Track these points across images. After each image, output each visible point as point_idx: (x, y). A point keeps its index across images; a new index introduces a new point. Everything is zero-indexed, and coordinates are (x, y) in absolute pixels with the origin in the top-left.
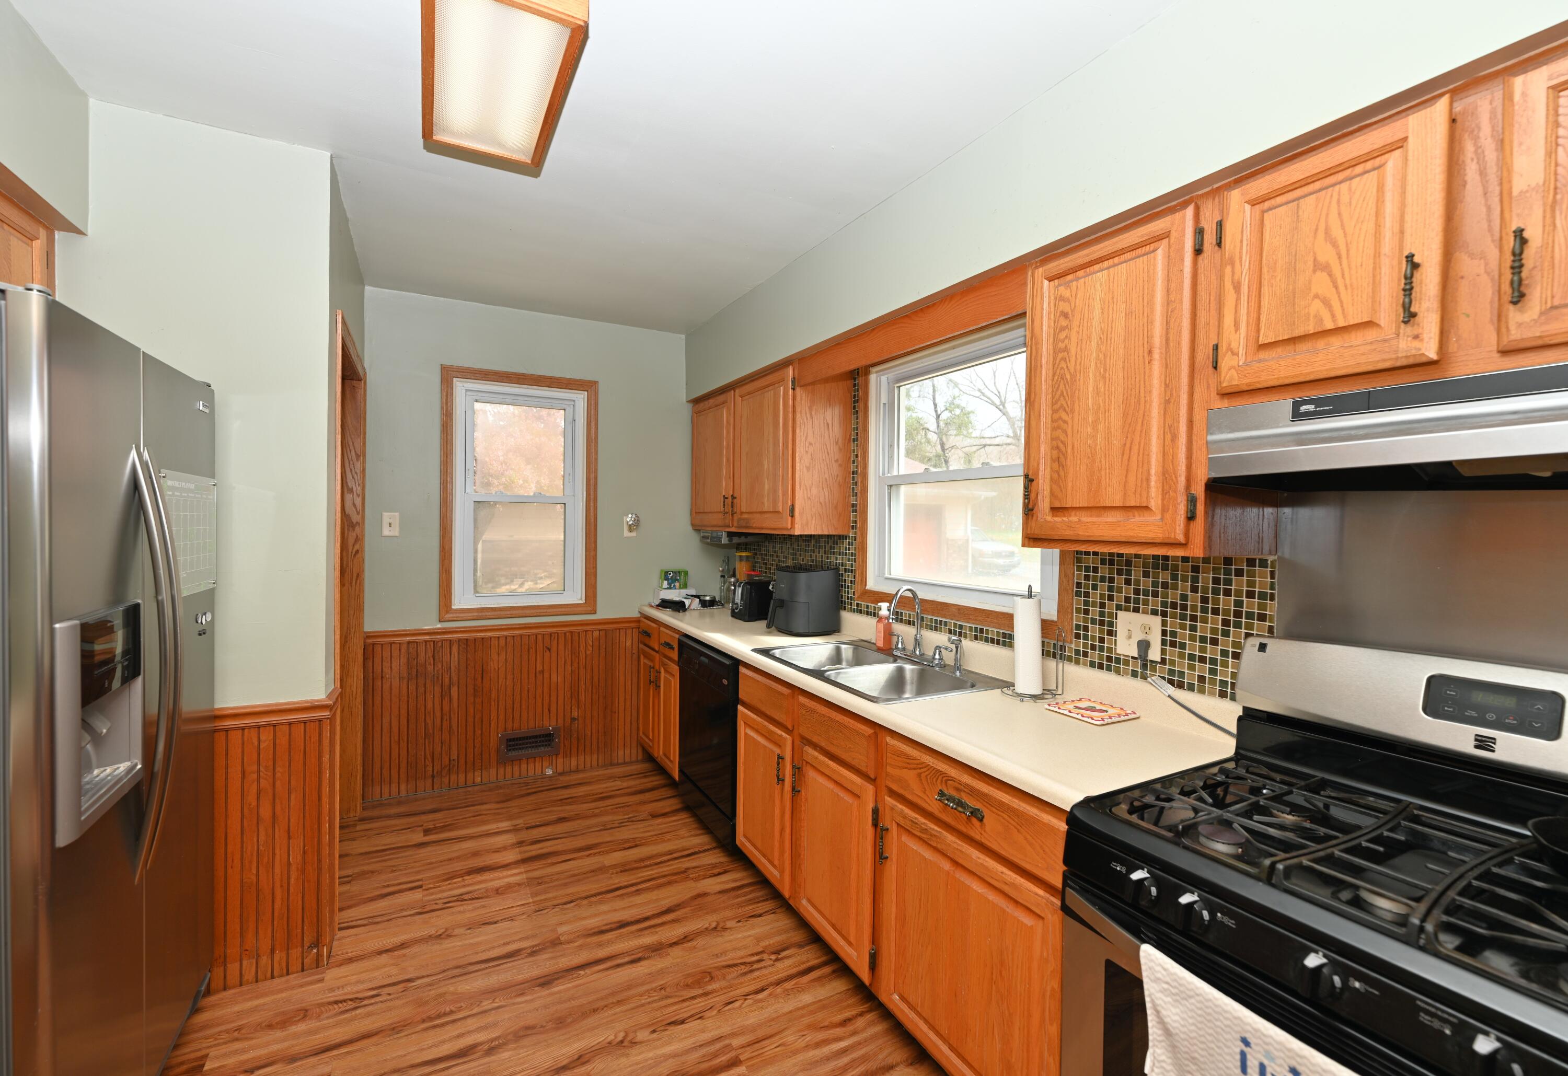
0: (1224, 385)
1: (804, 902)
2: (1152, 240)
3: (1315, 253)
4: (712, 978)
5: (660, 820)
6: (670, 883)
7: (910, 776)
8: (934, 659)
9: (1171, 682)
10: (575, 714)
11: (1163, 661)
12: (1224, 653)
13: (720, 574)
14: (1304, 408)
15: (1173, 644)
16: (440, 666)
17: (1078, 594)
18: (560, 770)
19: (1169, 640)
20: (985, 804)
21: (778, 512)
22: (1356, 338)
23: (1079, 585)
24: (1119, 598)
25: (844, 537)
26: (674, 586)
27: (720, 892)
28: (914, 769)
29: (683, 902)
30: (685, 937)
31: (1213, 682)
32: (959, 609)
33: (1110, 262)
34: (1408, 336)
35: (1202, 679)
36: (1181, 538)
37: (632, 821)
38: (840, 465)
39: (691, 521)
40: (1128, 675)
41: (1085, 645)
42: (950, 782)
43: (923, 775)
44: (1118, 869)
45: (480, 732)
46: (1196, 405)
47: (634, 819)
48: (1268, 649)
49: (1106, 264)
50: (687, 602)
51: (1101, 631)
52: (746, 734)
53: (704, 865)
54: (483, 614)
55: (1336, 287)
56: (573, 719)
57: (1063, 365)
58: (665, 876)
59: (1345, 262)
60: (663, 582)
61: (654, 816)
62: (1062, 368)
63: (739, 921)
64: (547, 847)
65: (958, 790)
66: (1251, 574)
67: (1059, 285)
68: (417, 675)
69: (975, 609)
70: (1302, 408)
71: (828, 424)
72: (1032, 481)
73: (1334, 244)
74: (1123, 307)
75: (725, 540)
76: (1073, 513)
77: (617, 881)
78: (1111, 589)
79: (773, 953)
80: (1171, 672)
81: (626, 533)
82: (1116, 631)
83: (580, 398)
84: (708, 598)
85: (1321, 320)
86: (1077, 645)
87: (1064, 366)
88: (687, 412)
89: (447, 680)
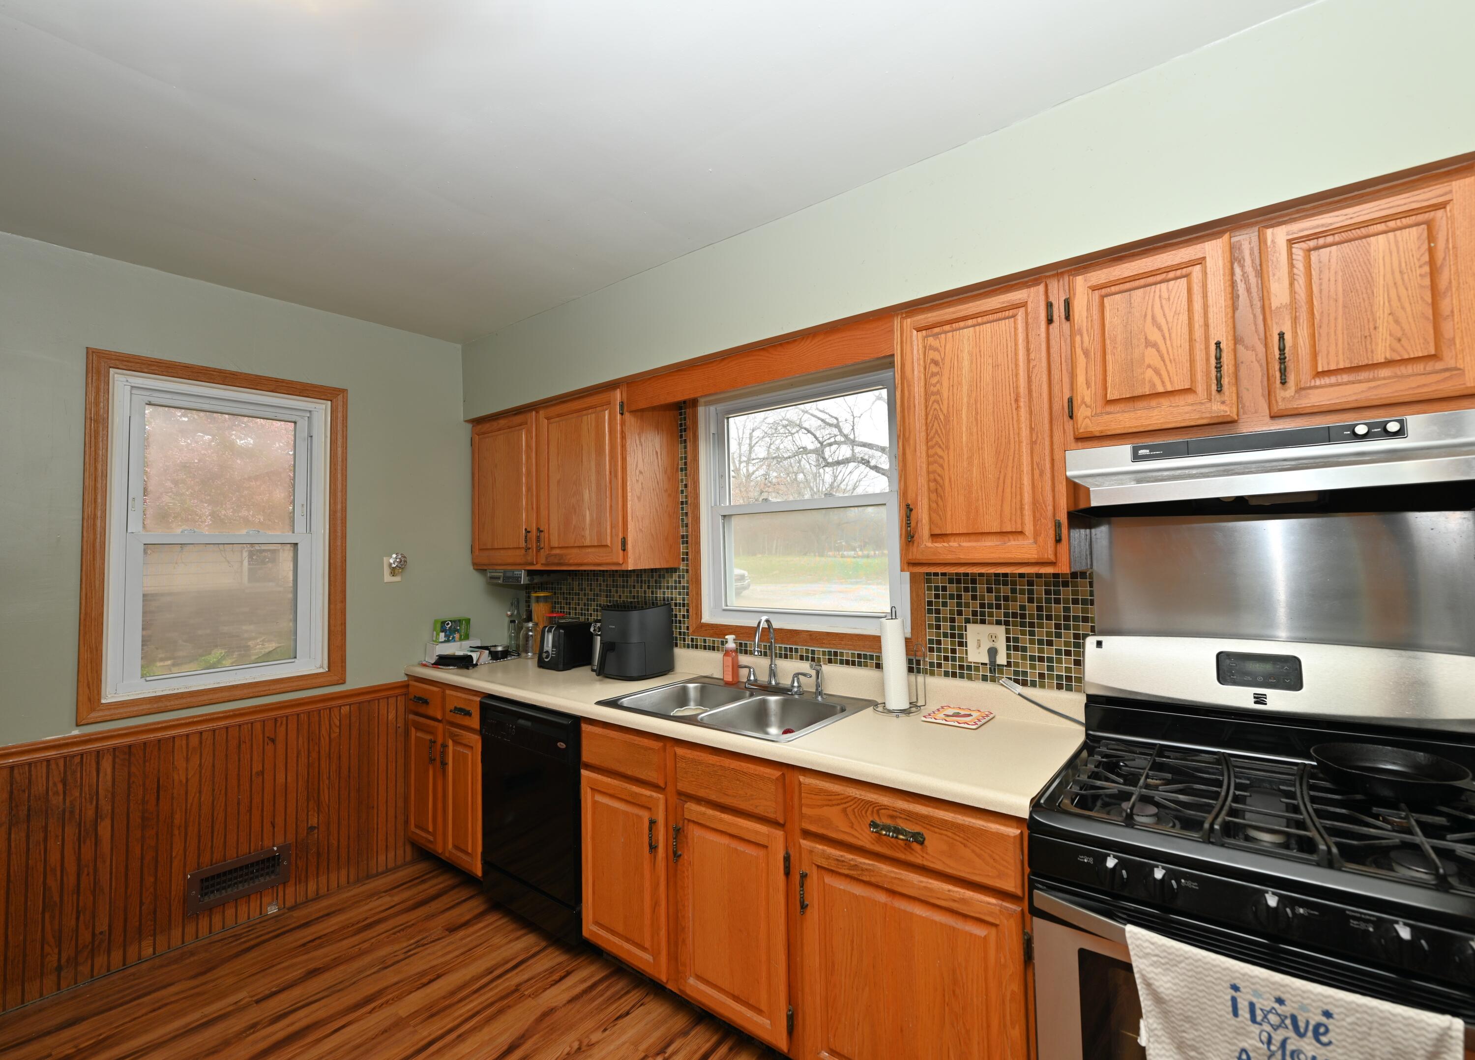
0: (1081, 431)
1: (692, 981)
2: (1011, 307)
3: (1145, 334)
5: (461, 933)
6: (501, 1011)
7: (833, 813)
8: (793, 686)
9: (1017, 681)
10: (313, 821)
11: (1009, 664)
12: (1058, 652)
13: (508, 619)
14: (1142, 452)
15: (1016, 649)
17: (930, 611)
18: (290, 902)
19: (1013, 645)
20: (925, 825)
21: (603, 545)
22: (1180, 400)
23: (930, 603)
24: (967, 612)
25: (673, 570)
26: (453, 638)
27: (570, 1001)
28: (838, 805)
29: (527, 1030)
31: (1051, 677)
32: (811, 635)
33: (974, 321)
34: (1218, 402)
35: (1042, 676)
36: (1052, 557)
37: (423, 945)
38: (670, 496)
39: (473, 559)
40: (979, 679)
41: (939, 657)
42: (883, 811)
43: (849, 810)
44: (1086, 861)
45: (152, 879)
46: (1055, 447)
47: (425, 941)
48: (1104, 644)
49: (970, 322)
50: (475, 656)
51: (953, 643)
52: (595, 803)
53: (540, 974)
55: (1164, 361)
56: (311, 829)
57: (936, 406)
58: (492, 1004)
59: (1168, 342)
60: (438, 634)
61: (452, 929)
62: (935, 409)
63: (605, 1030)
64: (301, 1019)
65: (892, 817)
66: (1075, 585)
67: (927, 336)
68: (28, 814)
69: (828, 634)
70: (1140, 452)
71: (657, 453)
72: (911, 510)
73: (1160, 328)
74: (990, 361)
75: (524, 581)
76: (952, 539)
77: (425, 1033)
78: (959, 605)
80: (1016, 673)
81: (388, 578)
82: (966, 642)
83: (321, 410)
84: (500, 649)
85: (1154, 385)
86: (931, 657)
87: (938, 408)
88: (464, 433)
89: (91, 813)
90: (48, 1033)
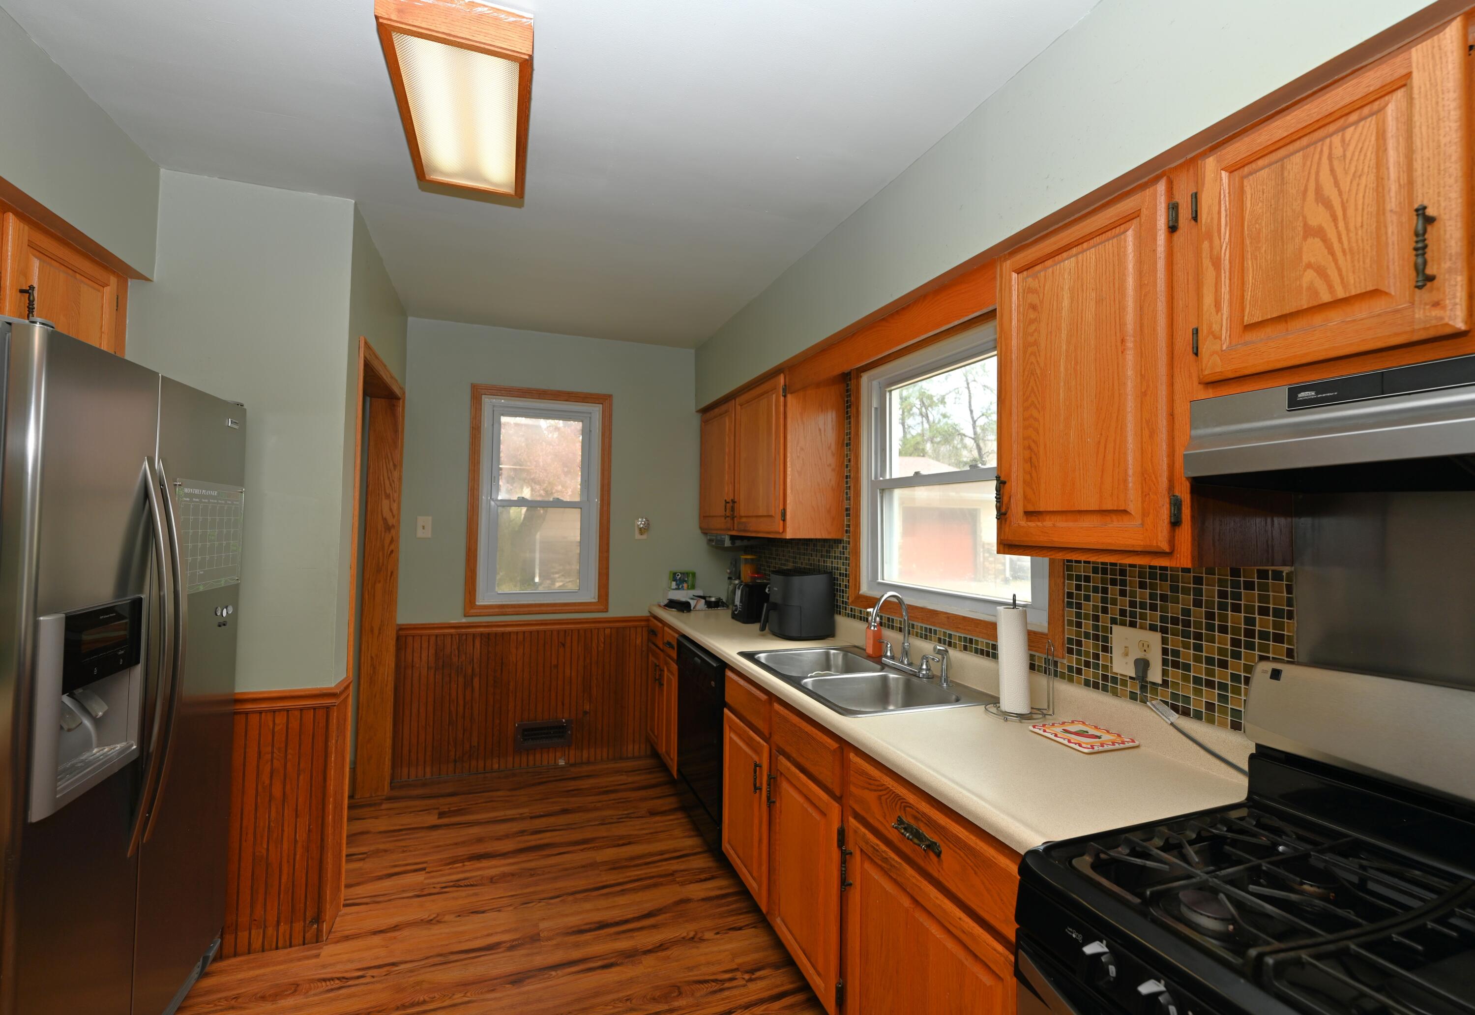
0: (1206, 373)
1: (778, 920)
2: (1121, 221)
3: (1304, 218)
4: (680, 994)
5: (657, 818)
6: (655, 885)
7: (870, 797)
8: (921, 669)
9: (1175, 708)
10: (587, 707)
11: (1165, 683)
12: (1235, 678)
13: (728, 576)
14: (1302, 395)
15: (1176, 665)
16: (464, 658)
17: (1070, 605)
18: (572, 761)
19: (1171, 659)
20: (942, 837)
21: (771, 516)
22: (1361, 312)
23: (1070, 595)
24: (1114, 610)
25: (839, 541)
26: (682, 587)
27: (703, 900)
28: (875, 790)
29: (665, 907)
30: (661, 945)
31: (1223, 711)
32: (948, 618)
33: (1079, 248)
34: (1426, 304)
35: (1210, 706)
36: (1165, 547)
37: (630, 818)
38: (833, 470)
39: (700, 523)
40: (1126, 697)
41: (1078, 662)
42: (907, 809)
43: (883, 798)
44: (1074, 936)
45: (498, 721)
46: (1177, 397)
47: (632, 815)
48: (1283, 675)
49: (1074, 250)
50: (693, 603)
51: (1096, 647)
52: (730, 738)
53: (693, 869)
54: (504, 610)
55: (1332, 254)
56: (586, 713)
57: (1033, 359)
58: (653, 877)
59: (1341, 224)
60: (671, 583)
61: (652, 813)
62: (1032, 363)
63: (718, 933)
64: (546, 838)
65: (916, 818)
66: (1264, 587)
67: (1028, 276)
68: (443, 666)
69: (964, 618)
70: (1300, 395)
71: (820, 430)
72: (1004, 483)
73: (1327, 204)
74: (1093, 295)
75: (728, 543)
76: (1048, 517)
77: (604, 879)
78: (1104, 600)
79: (747, 972)
80: (1175, 696)
81: (637, 536)
82: (1111, 647)
83: (596, 410)
84: (713, 599)
85: (1316, 293)
86: (1070, 661)
87: (1034, 361)
88: (695, 421)
89: (470, 671)
90: (443, 796)
